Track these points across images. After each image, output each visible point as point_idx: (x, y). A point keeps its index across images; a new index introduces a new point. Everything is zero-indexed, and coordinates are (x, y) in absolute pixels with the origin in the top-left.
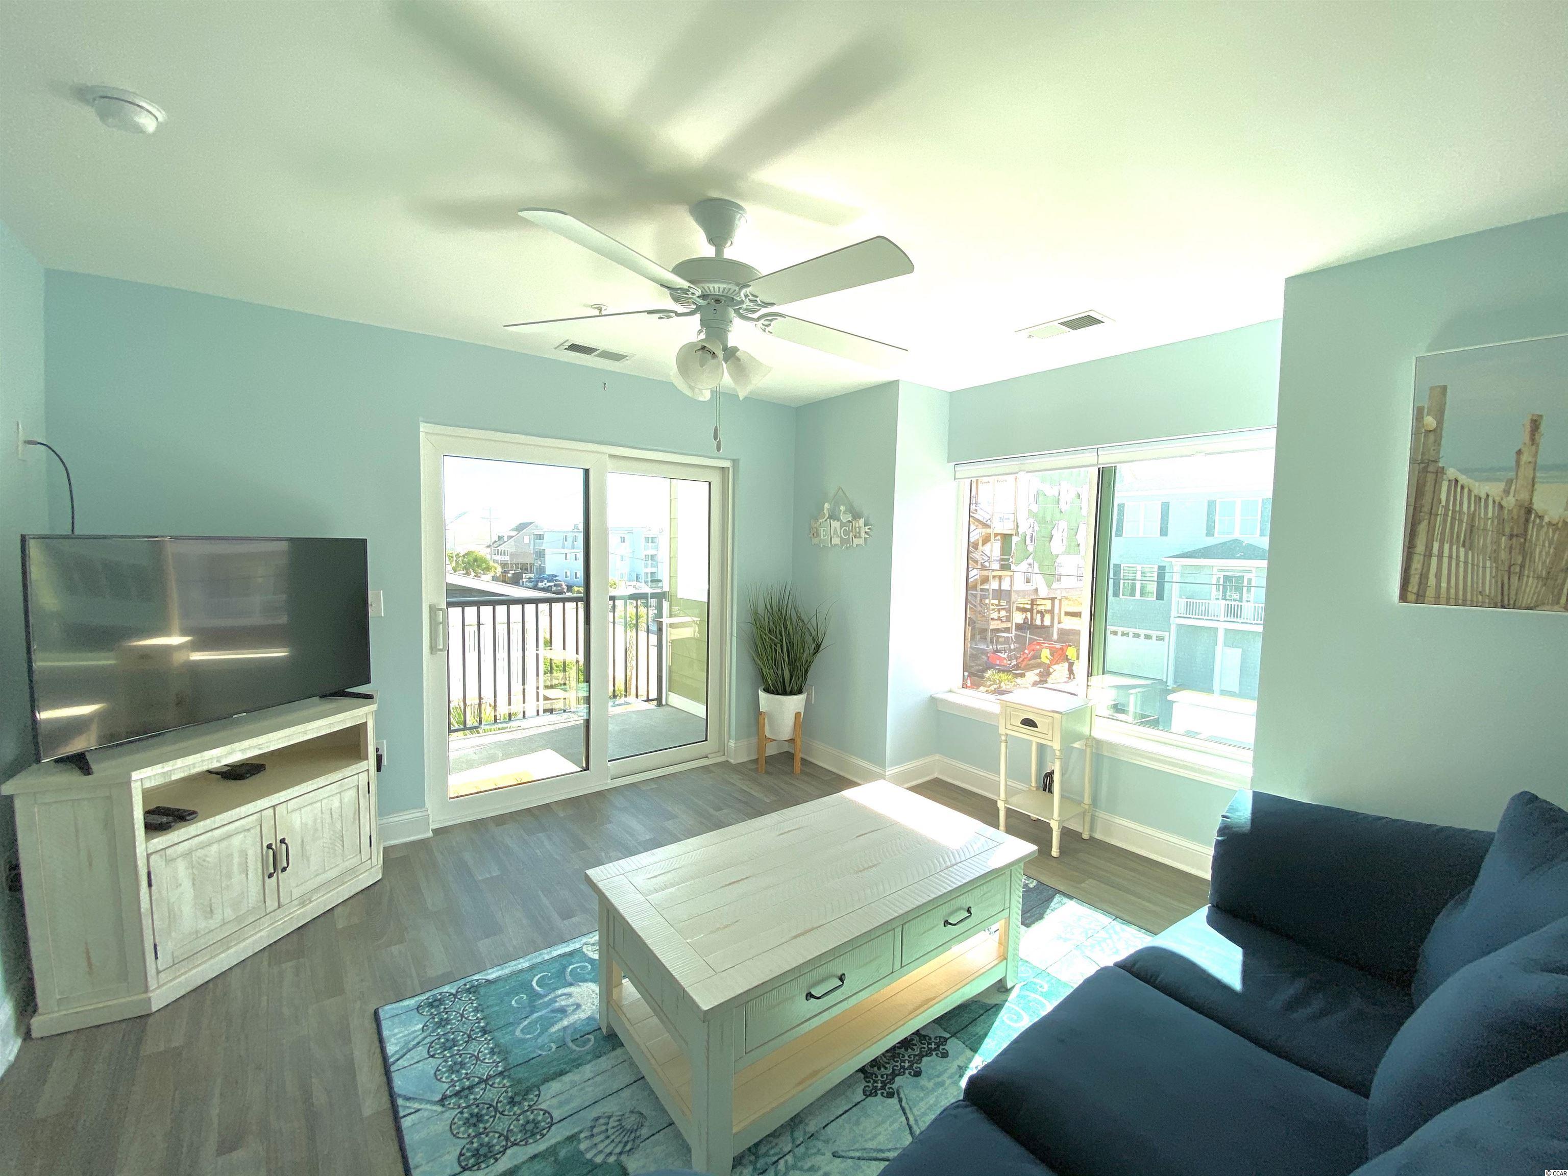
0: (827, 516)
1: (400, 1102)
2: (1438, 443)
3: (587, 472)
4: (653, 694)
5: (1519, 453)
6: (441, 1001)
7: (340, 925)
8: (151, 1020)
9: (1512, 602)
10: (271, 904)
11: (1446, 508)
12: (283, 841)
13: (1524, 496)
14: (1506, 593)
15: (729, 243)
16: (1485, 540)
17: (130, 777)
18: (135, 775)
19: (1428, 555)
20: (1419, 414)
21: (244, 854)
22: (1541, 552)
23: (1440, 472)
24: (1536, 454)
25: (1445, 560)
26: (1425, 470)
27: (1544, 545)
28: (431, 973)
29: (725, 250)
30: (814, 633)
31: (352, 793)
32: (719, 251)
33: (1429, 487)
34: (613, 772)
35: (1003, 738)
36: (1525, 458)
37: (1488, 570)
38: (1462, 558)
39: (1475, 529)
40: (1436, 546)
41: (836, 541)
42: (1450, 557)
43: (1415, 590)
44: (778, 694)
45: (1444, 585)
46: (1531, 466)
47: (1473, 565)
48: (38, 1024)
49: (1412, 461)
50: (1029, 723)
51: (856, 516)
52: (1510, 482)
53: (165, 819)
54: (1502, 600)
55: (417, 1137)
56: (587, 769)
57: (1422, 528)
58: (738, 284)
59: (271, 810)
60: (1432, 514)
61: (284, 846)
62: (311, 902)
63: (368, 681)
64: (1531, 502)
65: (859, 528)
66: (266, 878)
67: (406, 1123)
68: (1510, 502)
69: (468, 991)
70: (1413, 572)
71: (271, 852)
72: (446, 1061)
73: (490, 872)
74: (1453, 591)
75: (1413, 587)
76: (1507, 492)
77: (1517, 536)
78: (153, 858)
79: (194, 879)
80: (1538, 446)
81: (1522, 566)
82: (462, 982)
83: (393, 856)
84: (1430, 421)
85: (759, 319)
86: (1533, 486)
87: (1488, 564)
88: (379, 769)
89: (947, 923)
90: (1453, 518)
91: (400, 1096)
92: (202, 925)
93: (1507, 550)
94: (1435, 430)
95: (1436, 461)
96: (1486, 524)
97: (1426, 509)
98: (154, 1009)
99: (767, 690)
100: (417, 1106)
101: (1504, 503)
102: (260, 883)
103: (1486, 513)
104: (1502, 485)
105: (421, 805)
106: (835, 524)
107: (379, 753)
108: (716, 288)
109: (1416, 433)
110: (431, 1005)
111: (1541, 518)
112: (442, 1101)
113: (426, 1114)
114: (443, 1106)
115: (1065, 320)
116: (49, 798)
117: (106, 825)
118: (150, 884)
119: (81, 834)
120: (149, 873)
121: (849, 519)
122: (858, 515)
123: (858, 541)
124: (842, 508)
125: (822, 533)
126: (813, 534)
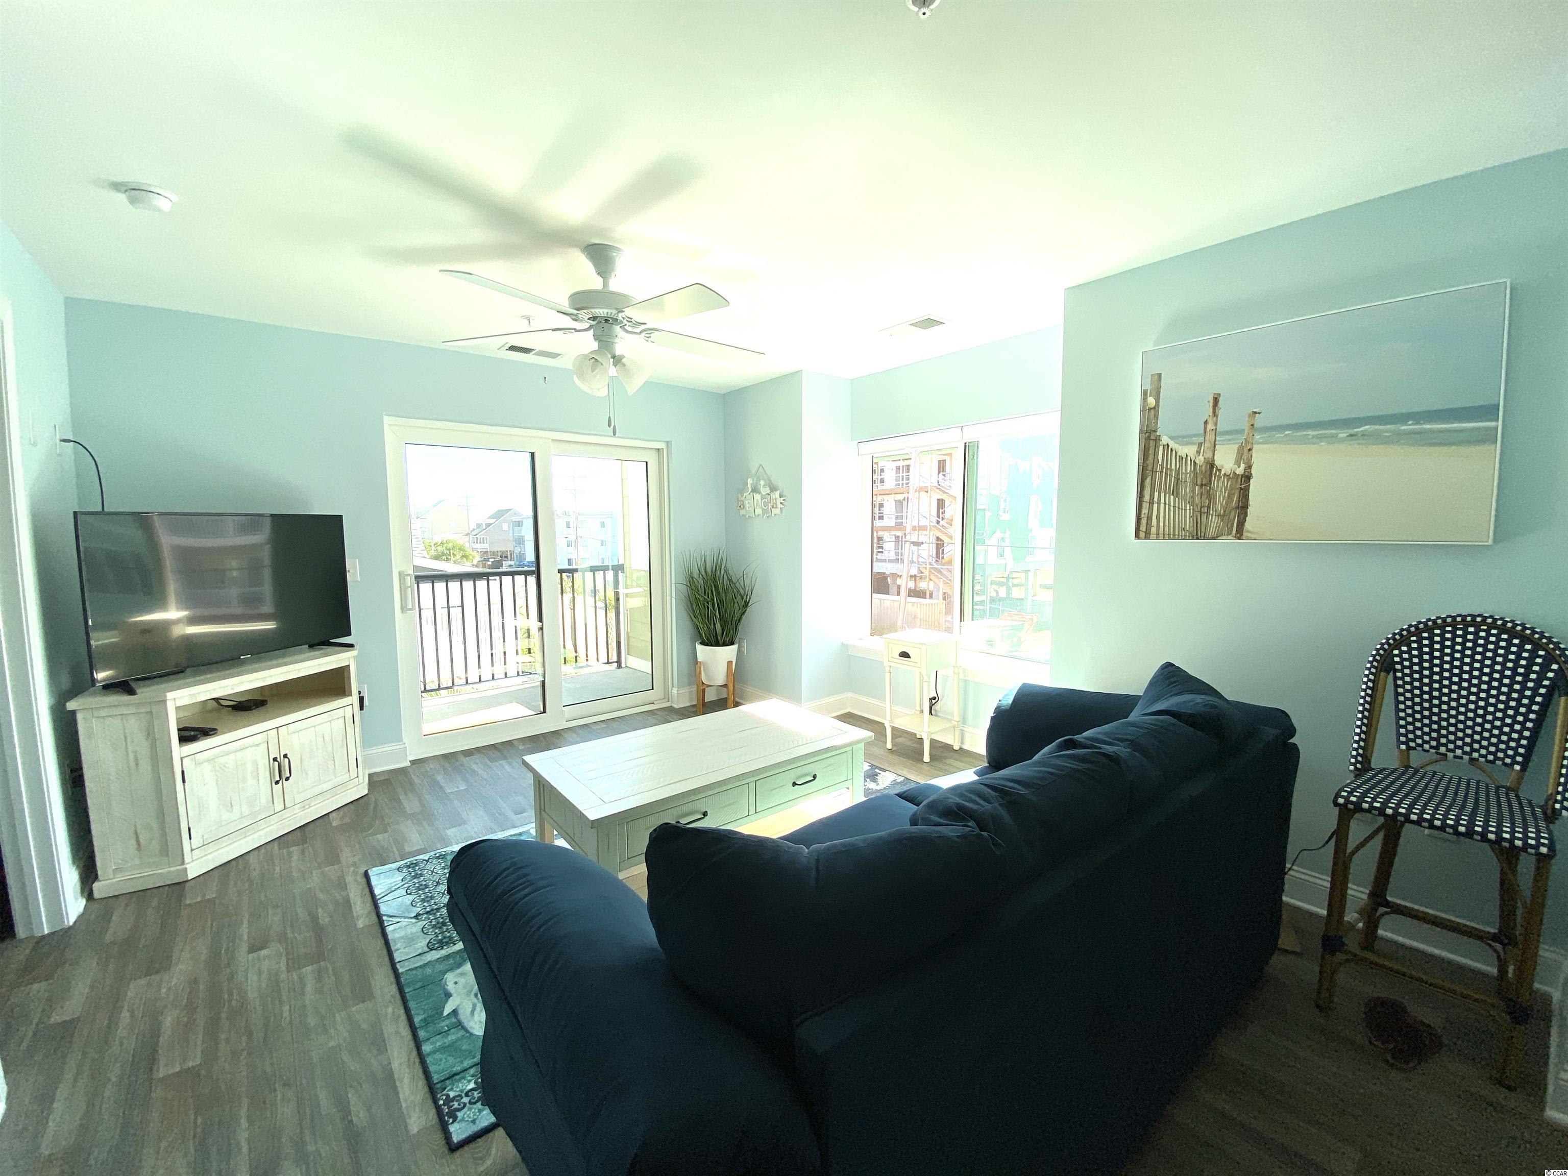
0: (750, 490)
1: (385, 918)
2: (1156, 416)
3: (533, 454)
4: (615, 659)
5: (1206, 423)
6: (416, 864)
7: (334, 824)
8: (188, 885)
9: (1203, 534)
10: (279, 806)
11: (1162, 465)
12: (285, 756)
13: (1209, 455)
14: (1199, 528)
15: (613, 275)
16: (1186, 489)
17: (166, 696)
18: (170, 695)
19: (1151, 503)
20: (1145, 394)
21: (255, 763)
22: (1220, 497)
23: (1158, 439)
24: (1216, 424)
25: (1162, 505)
26: (1149, 438)
27: (1221, 491)
28: (408, 849)
29: (610, 280)
30: (742, 592)
31: (340, 722)
32: (605, 284)
33: (1151, 452)
34: (567, 716)
35: (887, 669)
36: (1210, 426)
37: (1188, 511)
38: (1172, 504)
39: (1179, 482)
40: (1156, 494)
41: (759, 511)
42: (1165, 503)
43: (1144, 530)
44: (712, 645)
45: (1161, 524)
46: (1214, 432)
47: (1179, 508)
48: (99, 889)
49: (1141, 431)
50: (905, 655)
51: (773, 489)
52: (1200, 445)
53: (192, 733)
54: (1197, 535)
55: (397, 935)
56: (544, 712)
57: (1148, 481)
58: (617, 309)
59: (275, 731)
60: (1154, 472)
61: (286, 760)
62: (310, 807)
63: (349, 634)
64: (1213, 460)
65: (776, 499)
66: (274, 784)
67: (389, 929)
68: (1200, 460)
69: (438, 858)
70: (1143, 516)
71: (276, 763)
72: (420, 896)
73: (458, 787)
74: (1167, 529)
75: (1143, 528)
76: (1198, 452)
77: (1205, 485)
78: (185, 760)
79: (217, 780)
80: (1217, 417)
81: (1209, 507)
82: (434, 853)
83: (376, 779)
84: (1151, 401)
85: (641, 332)
86: (1215, 447)
87: (1188, 508)
88: (362, 708)
89: (794, 784)
90: (1166, 474)
91: (384, 915)
92: (226, 816)
93: (1199, 496)
94: (1154, 408)
95: (1155, 431)
96: (1186, 477)
97: (1150, 468)
98: (190, 877)
99: (703, 643)
100: (398, 920)
101: (1197, 462)
102: (269, 788)
103: (1186, 470)
104: (1195, 448)
105: (399, 739)
106: (757, 497)
107: (361, 695)
108: (601, 312)
109: (1143, 410)
110: (409, 867)
111: (1220, 470)
112: (416, 917)
113: (404, 924)
114: (417, 919)
115: (913, 322)
116: (103, 713)
117: (149, 734)
118: (184, 781)
119: (129, 740)
120: (183, 772)
121: (766, 493)
122: (775, 488)
123: (776, 511)
124: (760, 483)
125: (745, 505)
126: (736, 507)
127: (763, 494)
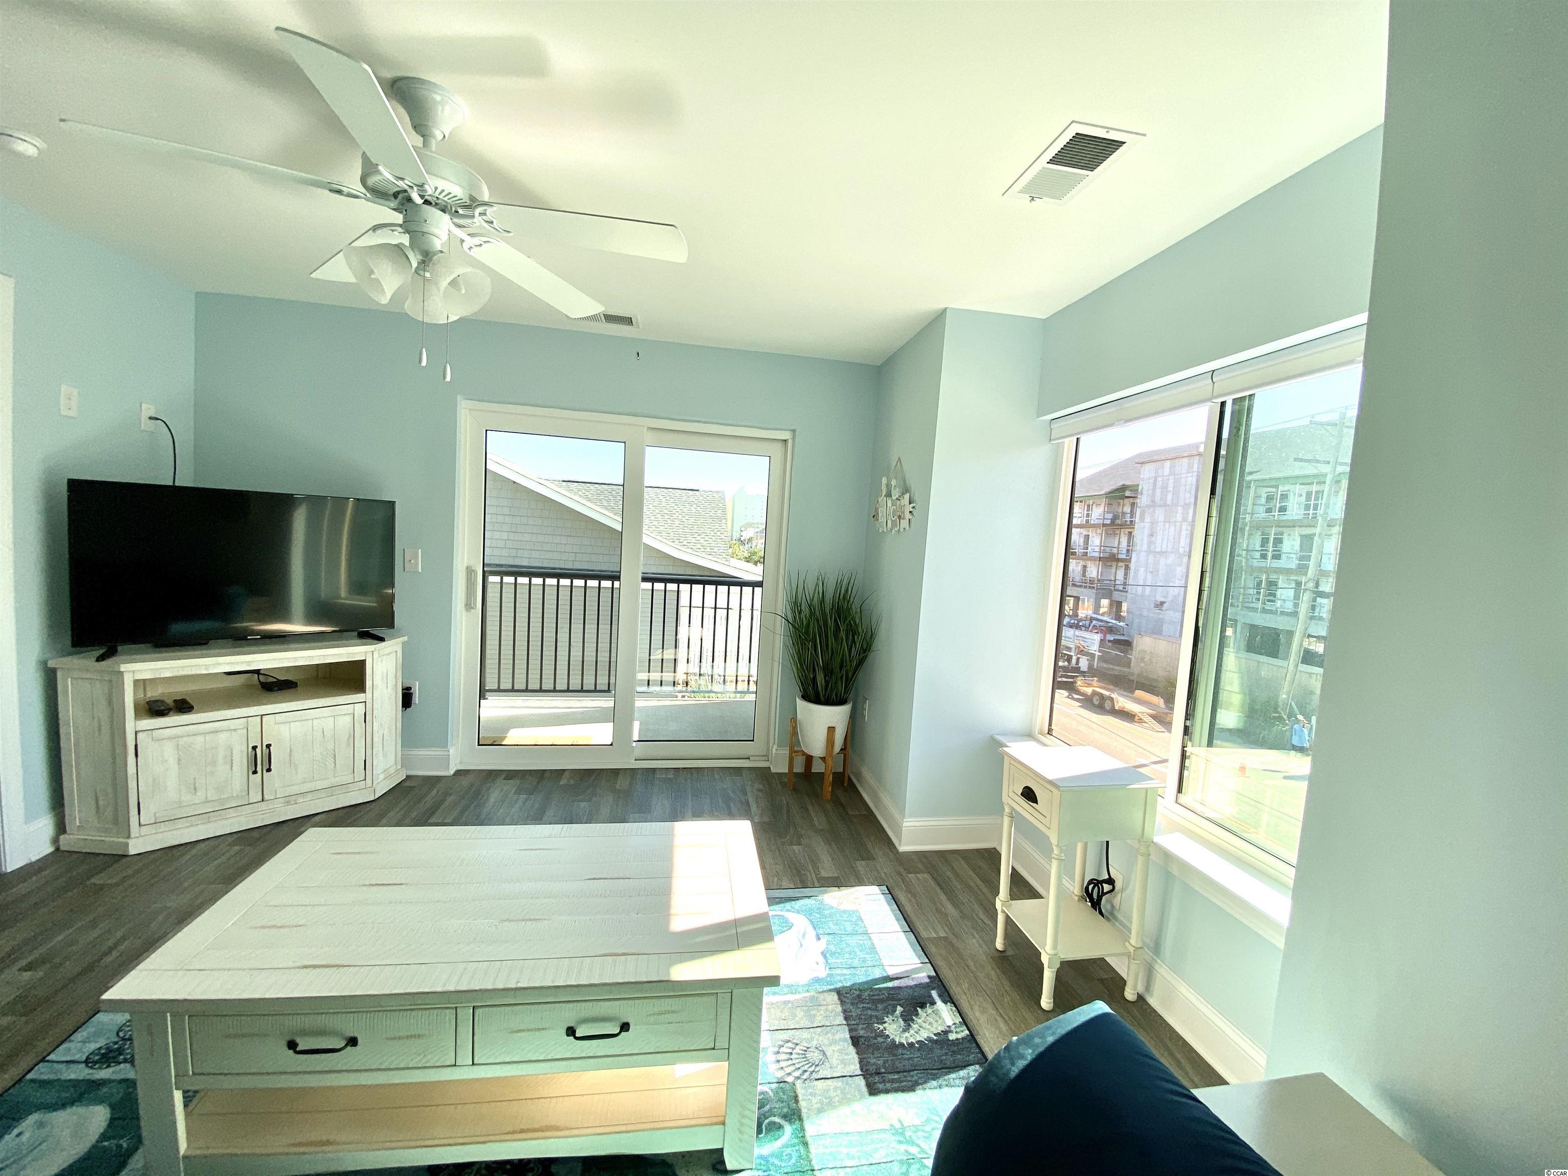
0: (884, 493)
8: (130, 859)
10: (255, 796)
12: (268, 746)
17: (125, 668)
18: (131, 667)
21: (229, 750)
31: (348, 719)
32: (426, 142)
34: (637, 754)
35: (1008, 810)
41: (889, 525)
48: (63, 841)
50: (1030, 794)
51: (904, 491)
56: (612, 743)
59: (259, 718)
61: (268, 751)
62: (295, 803)
63: (392, 627)
65: (905, 506)
66: (252, 773)
71: (255, 752)
78: (139, 735)
79: (179, 760)
88: (407, 705)
89: (571, 1032)
92: (186, 798)
98: (133, 852)
99: (806, 697)
102: (247, 776)
105: (444, 744)
106: (890, 503)
117: (109, 702)
118: (136, 754)
119: (95, 707)
120: (136, 746)
121: (897, 496)
122: (906, 490)
123: (904, 523)
124: (893, 482)
125: (880, 514)
126: (874, 516)
127: (894, 498)
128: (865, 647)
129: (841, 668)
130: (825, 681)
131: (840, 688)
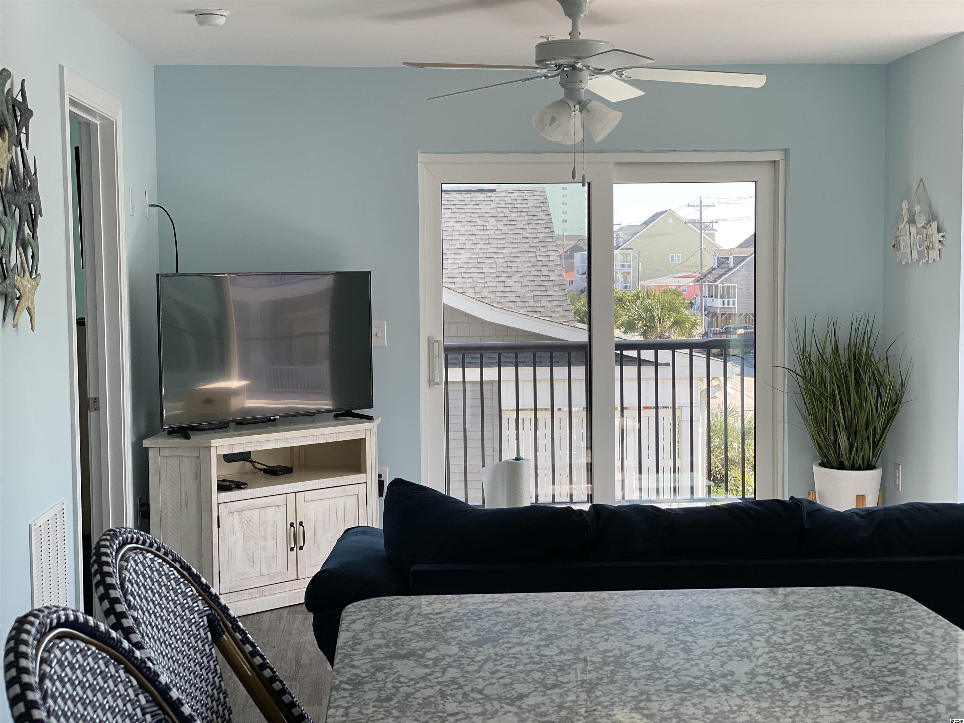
0: (906, 219)
3: (589, 186)
10: (292, 573)
12: (301, 524)
17: (211, 444)
18: (214, 443)
29: (581, 26)
31: (355, 499)
32: (574, 31)
41: (915, 255)
59: (294, 495)
61: (301, 528)
63: (371, 405)
65: (933, 235)
66: (289, 550)
71: (293, 529)
78: (221, 506)
79: (244, 532)
92: (249, 570)
102: (285, 552)
106: (913, 230)
107: (382, 479)
116: (167, 452)
117: (196, 477)
118: (219, 526)
119: (183, 482)
120: (218, 517)
121: (923, 224)
122: (932, 217)
123: (933, 254)
124: (917, 208)
125: (902, 244)
126: (894, 246)
127: (919, 226)
128: (894, 401)
129: (867, 428)
130: (849, 443)
131: (867, 450)
